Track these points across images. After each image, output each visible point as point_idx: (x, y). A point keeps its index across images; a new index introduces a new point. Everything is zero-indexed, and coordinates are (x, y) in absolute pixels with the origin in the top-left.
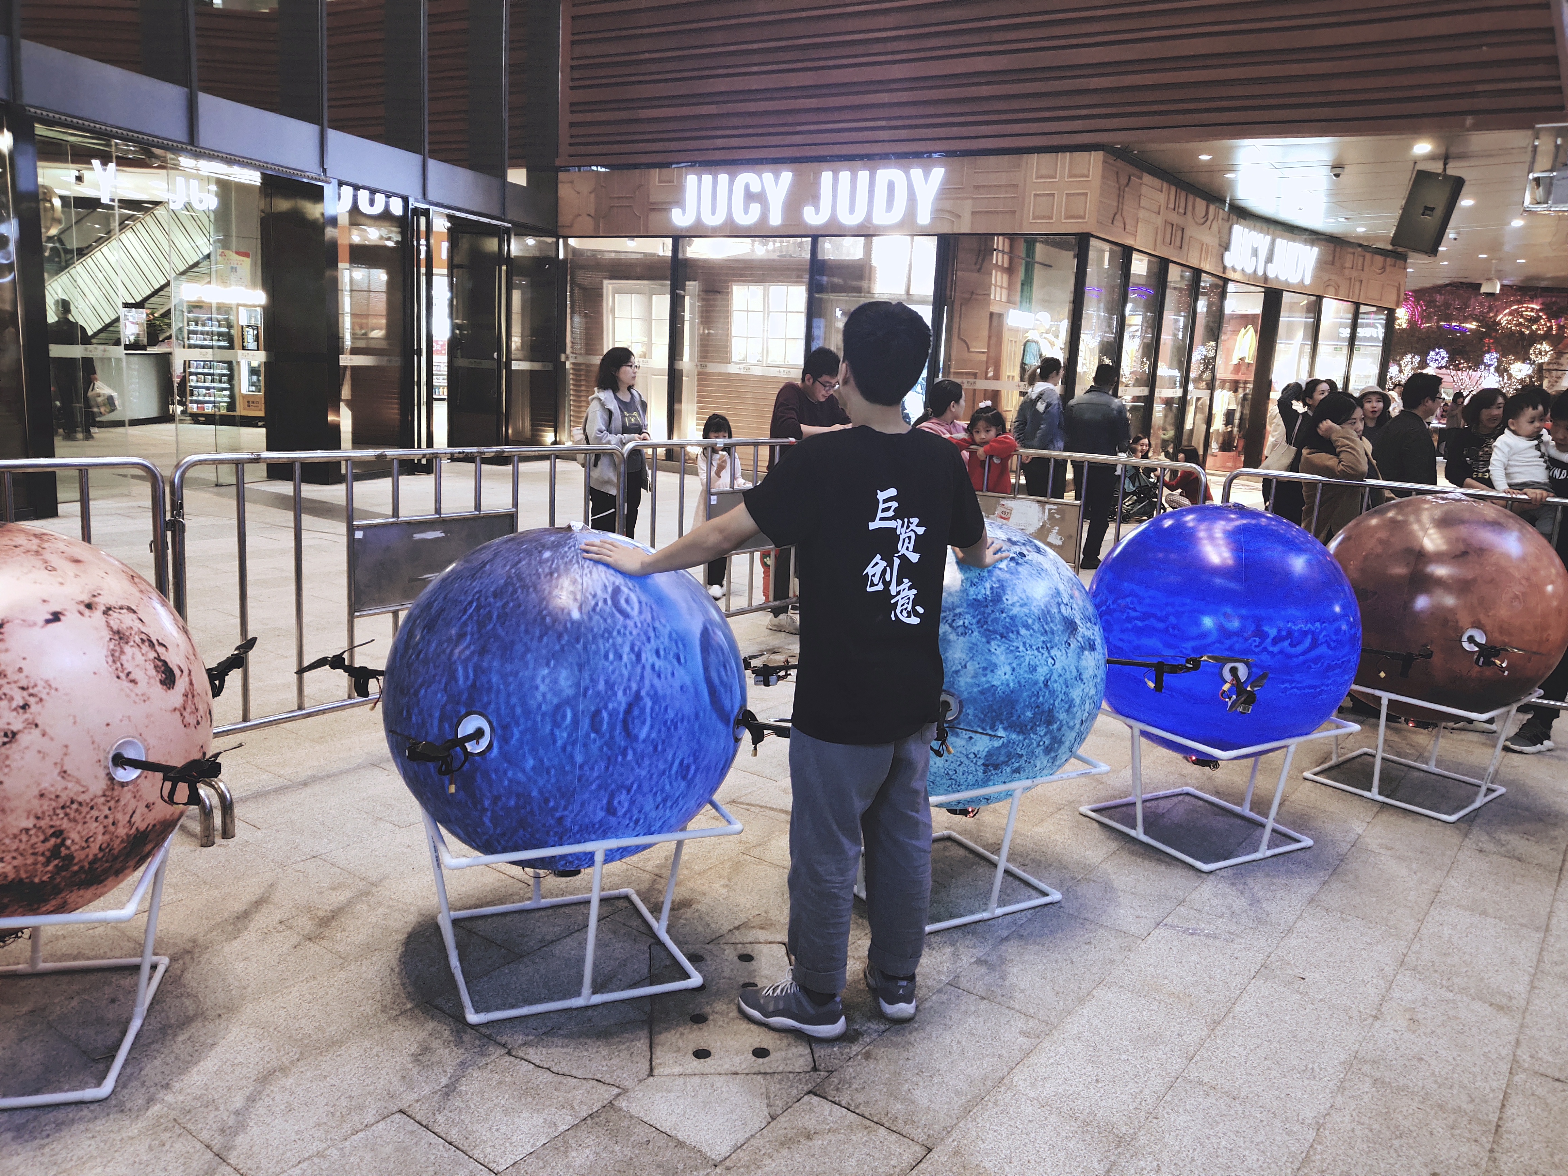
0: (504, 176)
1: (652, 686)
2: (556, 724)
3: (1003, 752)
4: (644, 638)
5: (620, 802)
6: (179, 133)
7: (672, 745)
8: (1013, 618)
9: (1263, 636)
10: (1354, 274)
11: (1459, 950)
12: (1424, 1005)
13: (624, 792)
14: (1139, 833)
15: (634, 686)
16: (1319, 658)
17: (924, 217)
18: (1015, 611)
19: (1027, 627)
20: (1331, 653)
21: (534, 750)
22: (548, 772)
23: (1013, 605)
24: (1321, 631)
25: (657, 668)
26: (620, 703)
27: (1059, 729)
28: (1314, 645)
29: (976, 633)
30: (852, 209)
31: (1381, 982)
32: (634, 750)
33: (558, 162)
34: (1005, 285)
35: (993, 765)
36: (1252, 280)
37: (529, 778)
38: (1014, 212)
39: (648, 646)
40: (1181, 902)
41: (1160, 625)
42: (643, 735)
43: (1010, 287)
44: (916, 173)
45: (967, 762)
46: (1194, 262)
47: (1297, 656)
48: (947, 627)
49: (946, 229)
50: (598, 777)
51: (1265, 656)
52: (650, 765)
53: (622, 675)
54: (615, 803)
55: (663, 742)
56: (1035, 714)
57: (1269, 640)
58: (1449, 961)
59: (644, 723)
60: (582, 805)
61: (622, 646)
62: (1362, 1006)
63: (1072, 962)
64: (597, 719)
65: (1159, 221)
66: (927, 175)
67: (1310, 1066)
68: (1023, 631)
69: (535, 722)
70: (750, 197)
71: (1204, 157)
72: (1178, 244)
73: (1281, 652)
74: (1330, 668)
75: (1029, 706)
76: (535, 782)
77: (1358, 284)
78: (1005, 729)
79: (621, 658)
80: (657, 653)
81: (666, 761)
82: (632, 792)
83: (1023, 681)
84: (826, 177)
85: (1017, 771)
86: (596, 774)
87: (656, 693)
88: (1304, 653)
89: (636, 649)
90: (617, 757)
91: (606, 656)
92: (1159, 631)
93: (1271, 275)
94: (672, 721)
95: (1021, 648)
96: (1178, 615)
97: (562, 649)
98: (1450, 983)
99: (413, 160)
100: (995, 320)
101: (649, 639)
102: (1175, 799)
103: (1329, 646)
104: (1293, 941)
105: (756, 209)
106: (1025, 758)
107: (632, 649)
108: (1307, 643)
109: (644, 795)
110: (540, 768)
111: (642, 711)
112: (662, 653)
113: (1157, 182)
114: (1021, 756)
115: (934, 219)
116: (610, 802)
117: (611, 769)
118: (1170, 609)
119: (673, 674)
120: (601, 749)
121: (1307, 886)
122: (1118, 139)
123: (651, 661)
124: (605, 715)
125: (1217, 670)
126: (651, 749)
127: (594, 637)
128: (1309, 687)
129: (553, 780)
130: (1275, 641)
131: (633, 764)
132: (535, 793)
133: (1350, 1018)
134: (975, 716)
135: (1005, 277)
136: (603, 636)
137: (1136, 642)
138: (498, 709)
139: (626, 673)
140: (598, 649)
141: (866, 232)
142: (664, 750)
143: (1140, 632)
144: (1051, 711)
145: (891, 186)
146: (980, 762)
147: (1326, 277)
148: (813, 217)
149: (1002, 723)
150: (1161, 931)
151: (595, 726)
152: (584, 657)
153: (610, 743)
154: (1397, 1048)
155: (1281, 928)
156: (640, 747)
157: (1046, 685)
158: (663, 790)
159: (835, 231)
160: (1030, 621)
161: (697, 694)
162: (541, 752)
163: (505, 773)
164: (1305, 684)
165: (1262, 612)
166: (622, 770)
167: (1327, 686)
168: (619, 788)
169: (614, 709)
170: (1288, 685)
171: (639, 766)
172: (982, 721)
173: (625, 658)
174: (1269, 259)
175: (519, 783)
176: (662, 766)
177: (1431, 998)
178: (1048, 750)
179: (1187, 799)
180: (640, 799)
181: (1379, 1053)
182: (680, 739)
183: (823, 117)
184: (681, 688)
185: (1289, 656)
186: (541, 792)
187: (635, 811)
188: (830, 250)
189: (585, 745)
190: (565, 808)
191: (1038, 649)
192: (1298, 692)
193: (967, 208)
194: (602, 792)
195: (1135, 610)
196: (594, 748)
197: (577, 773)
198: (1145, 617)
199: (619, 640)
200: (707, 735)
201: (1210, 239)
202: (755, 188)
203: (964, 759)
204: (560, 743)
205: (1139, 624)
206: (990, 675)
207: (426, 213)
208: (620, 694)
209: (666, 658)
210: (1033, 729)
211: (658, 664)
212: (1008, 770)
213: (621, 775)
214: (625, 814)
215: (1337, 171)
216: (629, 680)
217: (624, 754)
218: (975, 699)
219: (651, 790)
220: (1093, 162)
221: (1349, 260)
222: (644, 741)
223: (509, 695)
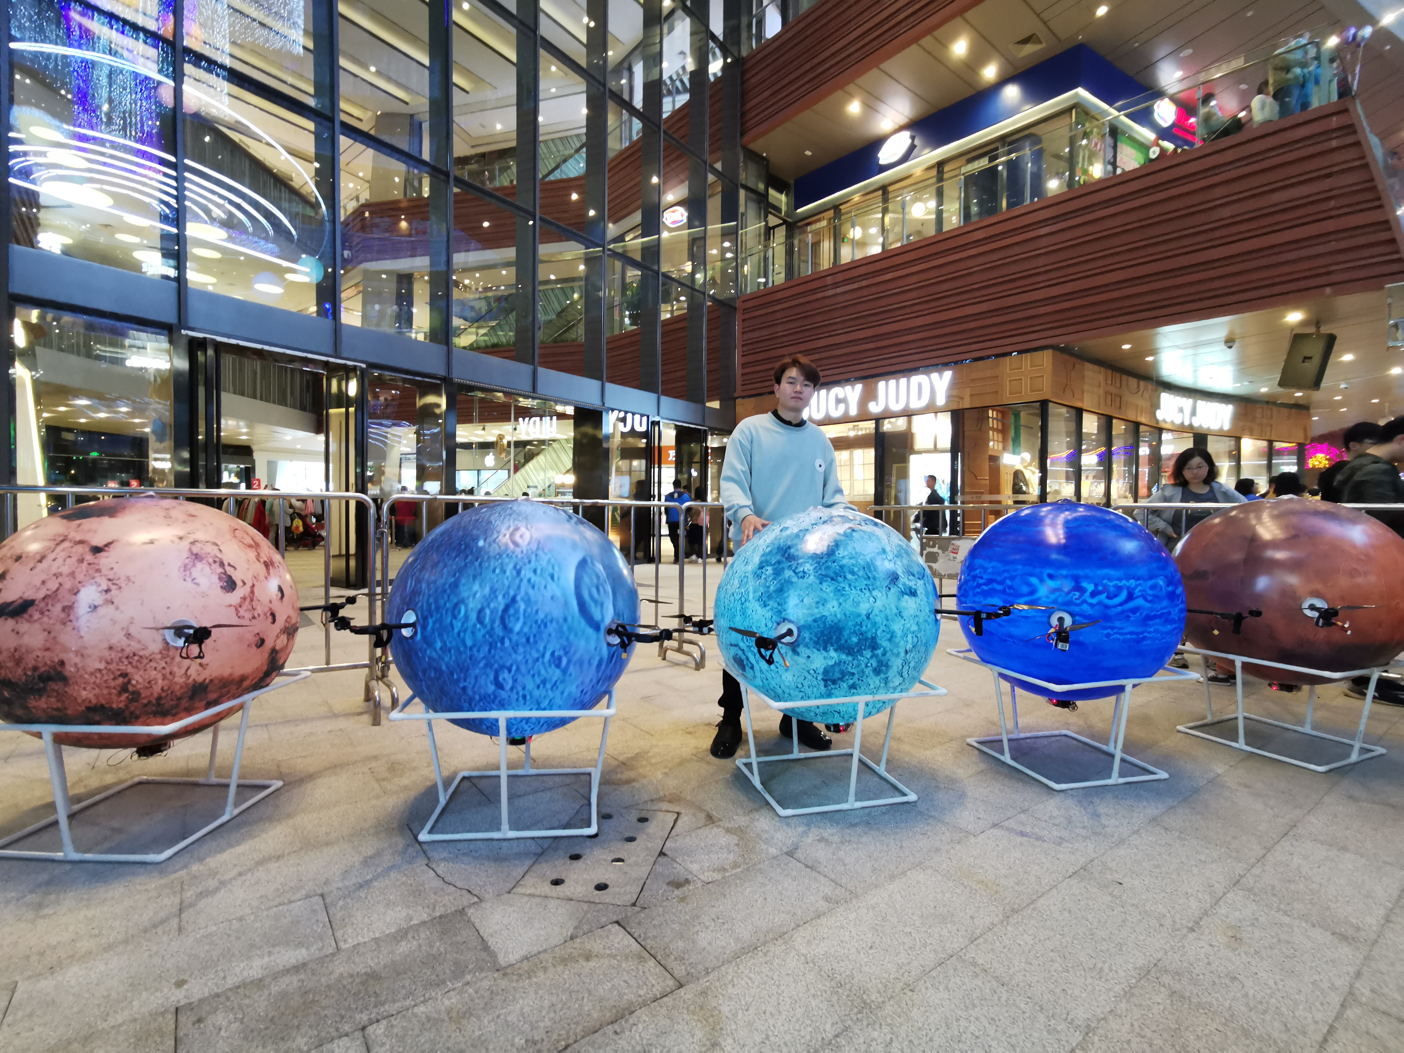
0: (704, 404)
1: (527, 594)
2: (454, 617)
3: (837, 669)
4: (526, 561)
5: (504, 679)
6: (527, 387)
7: (542, 639)
8: (842, 567)
9: (1082, 590)
10: (1265, 421)
11: (1306, 879)
12: (1253, 925)
13: (506, 671)
14: (1007, 758)
15: (512, 593)
16: (1135, 610)
17: (941, 400)
18: (844, 562)
19: (853, 573)
20: (1148, 605)
21: (440, 635)
22: (450, 651)
23: (843, 557)
24: (1136, 587)
25: (532, 581)
26: (499, 604)
27: (884, 654)
28: (1130, 597)
29: (812, 577)
30: (897, 401)
31: (1207, 897)
32: (510, 640)
33: (736, 395)
34: (1000, 439)
35: (830, 680)
36: (1180, 430)
37: (439, 656)
38: (997, 392)
39: (528, 566)
40: (1024, 811)
41: (999, 587)
42: (517, 628)
43: (1004, 441)
44: (935, 376)
45: (809, 677)
46: (1132, 417)
47: (1115, 606)
48: (791, 573)
49: (955, 407)
50: (484, 658)
51: (1085, 607)
52: (525, 652)
53: (503, 584)
54: (500, 679)
55: (535, 636)
56: (859, 639)
57: (1088, 594)
58: (1292, 887)
59: (518, 619)
60: (476, 678)
61: (507, 565)
62: (1178, 917)
63: (901, 847)
64: (482, 615)
65: (1101, 391)
66: (941, 377)
67: (1099, 965)
68: (849, 576)
69: (442, 615)
70: (839, 401)
71: (1126, 347)
72: (1118, 404)
73: (1100, 603)
74: (1148, 618)
75: (855, 632)
76: (443, 659)
77: (1269, 428)
78: (836, 650)
79: (505, 572)
80: (535, 571)
81: (538, 651)
82: (513, 672)
83: (848, 613)
84: (882, 385)
85: (853, 687)
86: (482, 655)
87: (529, 600)
88: (1121, 604)
89: (518, 567)
90: (496, 643)
91: (494, 571)
92: (999, 591)
93: (1196, 424)
94: (542, 621)
95: (847, 588)
96: (1012, 578)
97: (466, 565)
98: (1289, 908)
99: (653, 396)
100: (994, 459)
101: (530, 562)
102: (1054, 739)
103: (1146, 600)
104: (1122, 851)
105: (842, 407)
106: (857, 676)
107: (515, 567)
108: (1124, 595)
109: (524, 676)
110: (444, 649)
111: (517, 611)
112: (539, 572)
113: (1096, 368)
114: (853, 674)
115: (947, 402)
116: (496, 678)
117: (493, 651)
118: (1006, 575)
119: (545, 587)
120: (484, 636)
121: (1152, 809)
122: (1062, 342)
123: (528, 576)
124: (488, 611)
125: (1046, 620)
126: (524, 640)
127: (489, 558)
128: (1131, 633)
129: (453, 658)
130: (1093, 594)
131: (510, 650)
132: (444, 668)
133: (1161, 925)
134: (811, 639)
135: (1000, 435)
136: (495, 557)
137: (984, 602)
138: (422, 606)
139: (506, 583)
140: (489, 565)
141: (908, 414)
142: (536, 642)
143: (986, 594)
144: (874, 638)
145: (920, 386)
146: (820, 677)
147: (1241, 424)
148: (875, 408)
149: (832, 645)
150: (995, 831)
151: (480, 620)
152: (478, 570)
153: (491, 633)
154: (1209, 964)
155: (1114, 839)
156: (515, 637)
157: (868, 617)
158: (539, 674)
159: (887, 415)
160: (856, 569)
161: (566, 603)
162: (445, 637)
163: (425, 651)
164: (1126, 631)
165: (1080, 572)
166: (502, 654)
167: (1150, 633)
168: (502, 667)
169: (495, 608)
170: (1109, 631)
171: (515, 652)
172: (816, 643)
173: (508, 573)
174: (1194, 413)
175: (434, 659)
176: (535, 655)
177: (1262, 920)
178: (877, 672)
179: (1064, 738)
180: (520, 678)
181: (1185, 964)
182: (550, 635)
183: (878, 352)
184: (552, 598)
185: (1107, 607)
186: (447, 667)
187: (520, 689)
188: (887, 426)
189: (473, 633)
190: (465, 680)
191: (861, 590)
192: (1121, 638)
193: (967, 392)
194: (488, 670)
195: (982, 578)
196: (479, 635)
197: (468, 653)
198: (990, 581)
199: (507, 560)
200: (576, 635)
201: (1142, 403)
202: (841, 396)
203: (807, 675)
204: (456, 630)
205: (985, 588)
206: (821, 608)
207: (658, 423)
208: (500, 597)
209: (541, 574)
210: (860, 651)
211: (534, 579)
212: (845, 685)
213: (501, 657)
214: (512, 689)
215: (1230, 344)
216: (509, 587)
217: (502, 642)
218: (810, 626)
219: (529, 672)
220: (1046, 357)
221: (1258, 413)
222: (518, 633)
223: (429, 596)
